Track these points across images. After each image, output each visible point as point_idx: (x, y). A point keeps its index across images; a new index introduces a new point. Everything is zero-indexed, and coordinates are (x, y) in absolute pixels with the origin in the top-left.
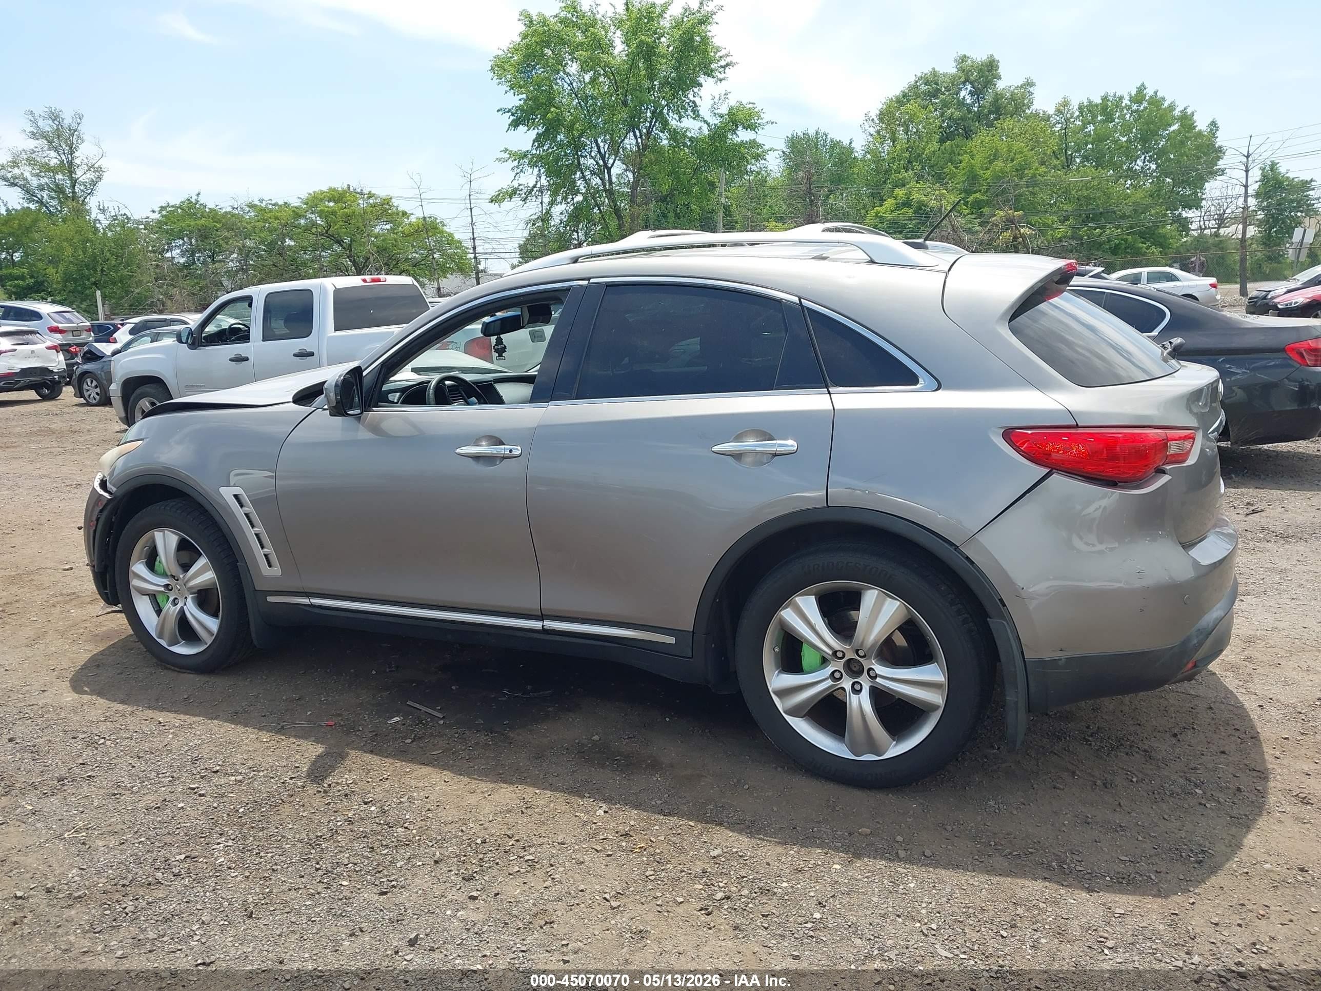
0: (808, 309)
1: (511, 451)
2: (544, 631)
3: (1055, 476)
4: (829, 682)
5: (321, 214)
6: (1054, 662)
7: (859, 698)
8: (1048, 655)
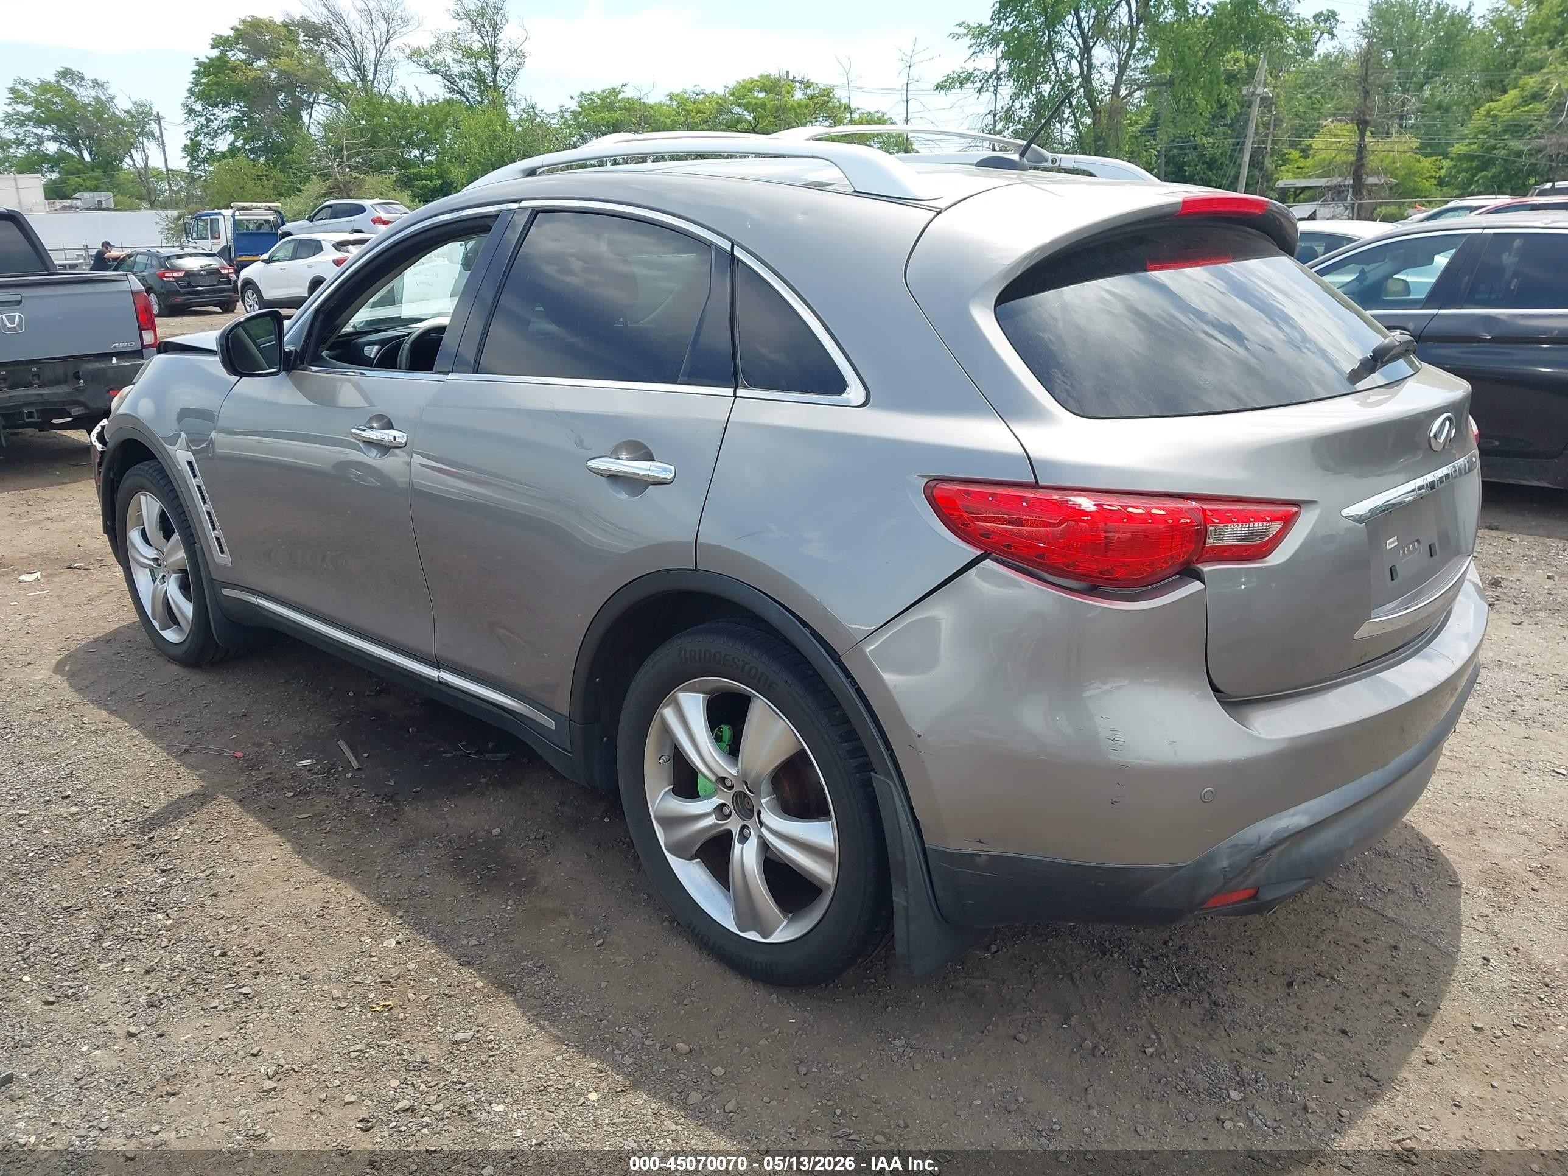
0: (739, 260)
1: (395, 438)
2: (441, 683)
3: (988, 563)
4: (712, 820)
5: (747, 107)
6: (968, 859)
7: (742, 848)
8: (958, 845)
